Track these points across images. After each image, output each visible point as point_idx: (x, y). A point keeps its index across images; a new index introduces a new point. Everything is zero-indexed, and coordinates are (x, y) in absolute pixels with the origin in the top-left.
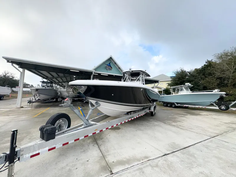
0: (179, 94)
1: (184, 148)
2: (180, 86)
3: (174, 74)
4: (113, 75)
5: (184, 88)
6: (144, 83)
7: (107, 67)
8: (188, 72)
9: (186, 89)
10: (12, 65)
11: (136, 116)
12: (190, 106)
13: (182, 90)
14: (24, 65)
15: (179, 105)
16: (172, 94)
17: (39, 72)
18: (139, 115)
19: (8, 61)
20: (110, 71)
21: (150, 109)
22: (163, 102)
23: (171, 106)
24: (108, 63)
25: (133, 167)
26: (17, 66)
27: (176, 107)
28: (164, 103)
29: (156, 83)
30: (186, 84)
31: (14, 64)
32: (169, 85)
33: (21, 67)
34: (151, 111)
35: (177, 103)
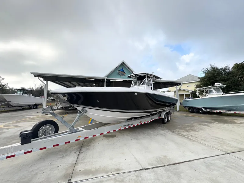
0: (207, 97)
1: (174, 164)
2: (208, 88)
3: (202, 72)
4: (127, 81)
5: (214, 89)
6: (152, 87)
7: (119, 73)
8: (221, 69)
9: (217, 90)
10: (39, 79)
11: (136, 123)
12: (222, 111)
13: (210, 92)
14: (47, 78)
15: (208, 110)
16: (199, 97)
17: (62, 83)
18: (140, 122)
19: (35, 76)
20: (124, 76)
21: (160, 116)
22: (187, 107)
23: (198, 112)
24: (120, 69)
25: (95, 179)
26: (42, 79)
27: (204, 113)
28: (189, 108)
29: (178, 85)
30: (215, 84)
31: (40, 78)
32: (197, 86)
33: (44, 80)
34: (161, 117)
35: (206, 108)
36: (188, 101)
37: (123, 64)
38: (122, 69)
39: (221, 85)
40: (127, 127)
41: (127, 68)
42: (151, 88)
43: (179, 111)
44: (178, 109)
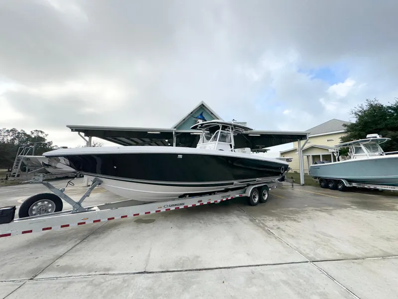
0: (352, 160)
7: (196, 121)
8: (389, 108)
10: (79, 134)
13: (358, 150)
14: (89, 132)
15: (354, 185)
16: (339, 160)
19: (72, 130)
21: (245, 192)
22: (319, 178)
23: (335, 188)
24: (198, 114)
27: (345, 189)
28: (322, 180)
30: (368, 136)
33: (86, 135)
34: (244, 195)
35: (350, 181)
36: (318, 168)
37: (202, 107)
38: (201, 115)
39: (378, 137)
40: (173, 208)
41: (210, 113)
42: (231, 145)
43: (303, 185)
44: (302, 181)
